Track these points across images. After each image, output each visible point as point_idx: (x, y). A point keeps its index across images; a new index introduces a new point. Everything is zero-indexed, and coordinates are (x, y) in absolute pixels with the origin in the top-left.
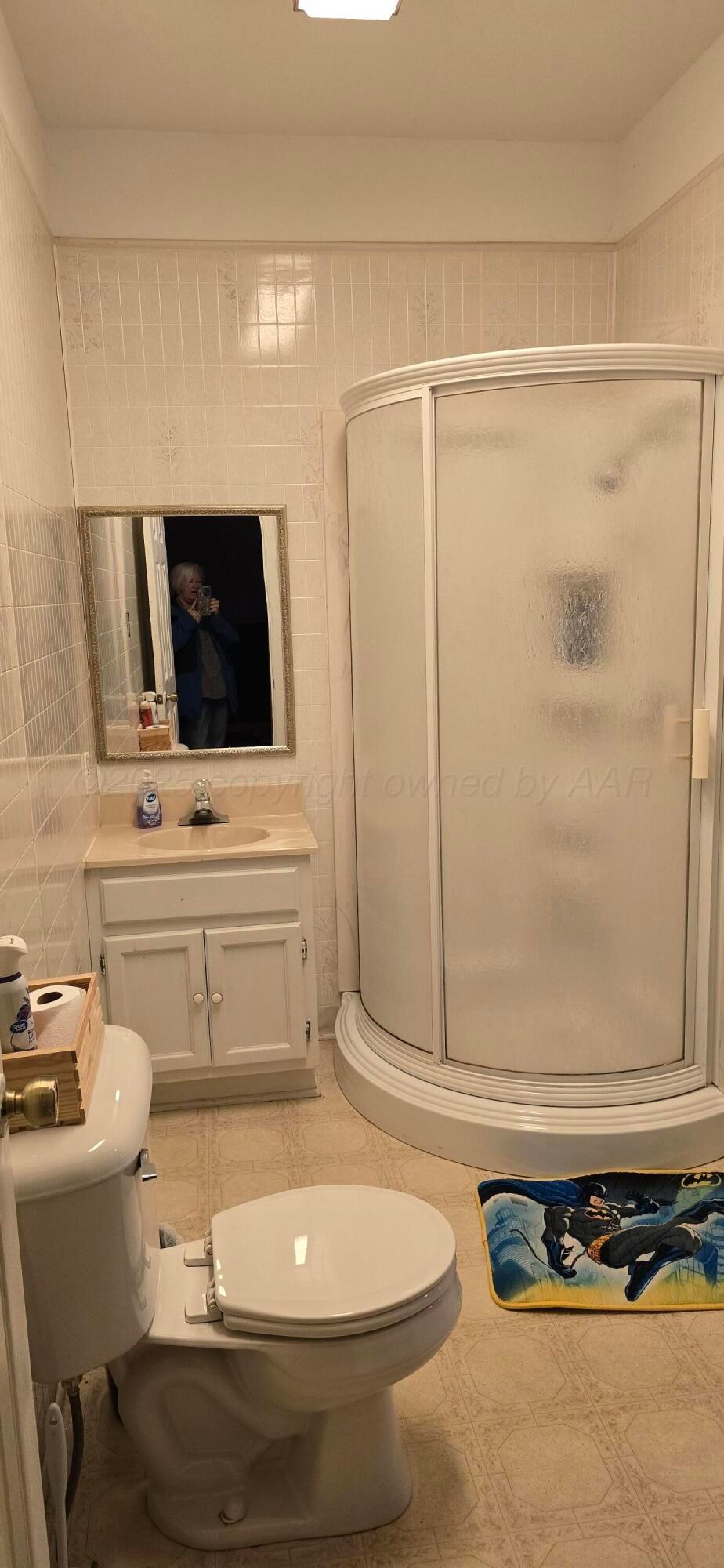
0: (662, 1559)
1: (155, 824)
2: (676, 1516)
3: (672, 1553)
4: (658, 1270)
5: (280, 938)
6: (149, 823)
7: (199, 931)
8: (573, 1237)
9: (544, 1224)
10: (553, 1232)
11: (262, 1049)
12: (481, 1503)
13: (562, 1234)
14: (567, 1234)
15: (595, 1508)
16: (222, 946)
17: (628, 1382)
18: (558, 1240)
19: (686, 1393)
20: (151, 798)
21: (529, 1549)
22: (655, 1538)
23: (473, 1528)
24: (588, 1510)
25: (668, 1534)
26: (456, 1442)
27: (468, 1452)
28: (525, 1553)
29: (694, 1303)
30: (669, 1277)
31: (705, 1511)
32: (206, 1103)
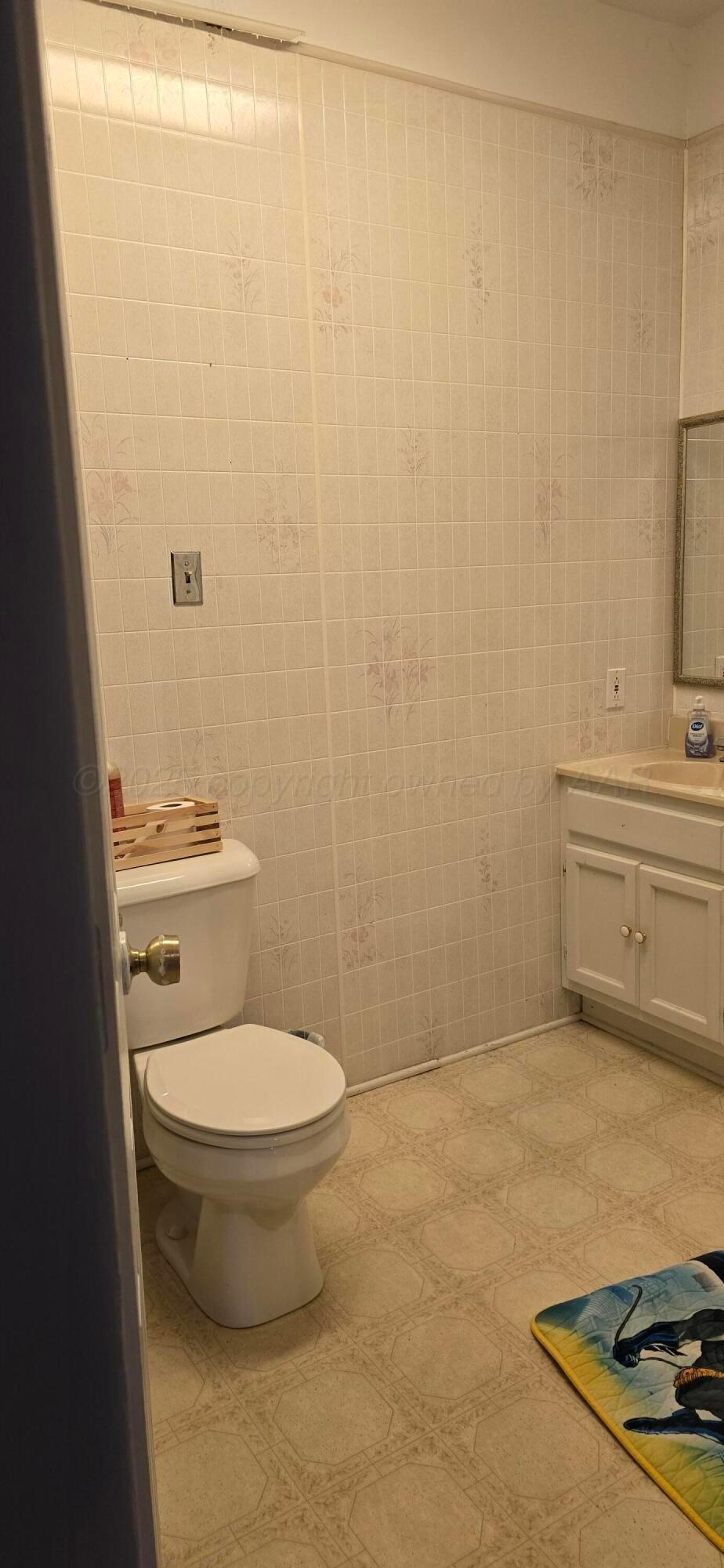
0: (254, 1523)
1: (700, 755)
2: (316, 1527)
3: (265, 1530)
4: (692, 1433)
5: (704, 898)
6: (693, 752)
7: (635, 863)
8: (702, 1350)
9: (691, 1316)
10: (688, 1328)
11: (681, 1012)
12: (263, 1374)
13: (694, 1338)
14: (699, 1343)
15: (295, 1457)
16: (653, 886)
17: (492, 1453)
18: (683, 1339)
19: (510, 1511)
20: (697, 727)
21: (226, 1419)
22: (279, 1513)
23: (234, 1377)
24: (291, 1452)
25: (289, 1524)
26: (326, 1339)
27: (317, 1350)
28: (220, 1417)
29: (678, 1491)
30: (691, 1448)
31: (333, 1552)
32: (652, 1049)
